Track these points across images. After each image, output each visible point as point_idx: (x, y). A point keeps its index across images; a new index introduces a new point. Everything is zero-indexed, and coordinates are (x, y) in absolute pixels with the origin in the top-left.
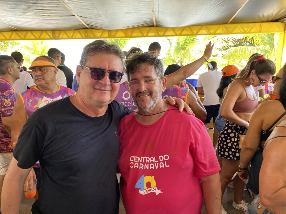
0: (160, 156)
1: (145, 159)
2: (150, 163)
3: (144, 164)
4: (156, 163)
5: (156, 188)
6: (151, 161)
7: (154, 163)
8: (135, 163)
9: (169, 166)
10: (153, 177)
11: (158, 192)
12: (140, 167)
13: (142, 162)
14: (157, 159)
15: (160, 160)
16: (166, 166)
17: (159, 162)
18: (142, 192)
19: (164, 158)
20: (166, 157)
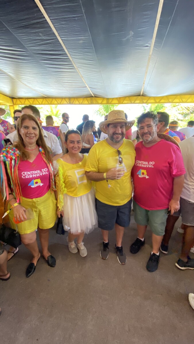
0: (150, 162)
1: (143, 163)
2: (144, 165)
3: (142, 164)
4: (148, 165)
5: (147, 176)
6: (145, 163)
7: (146, 165)
8: (138, 163)
9: (153, 167)
10: (145, 171)
11: (147, 177)
12: (140, 166)
13: (141, 164)
14: (148, 163)
15: (150, 164)
16: (152, 167)
17: (149, 165)
18: (140, 176)
19: (152, 163)
20: (153, 163)
